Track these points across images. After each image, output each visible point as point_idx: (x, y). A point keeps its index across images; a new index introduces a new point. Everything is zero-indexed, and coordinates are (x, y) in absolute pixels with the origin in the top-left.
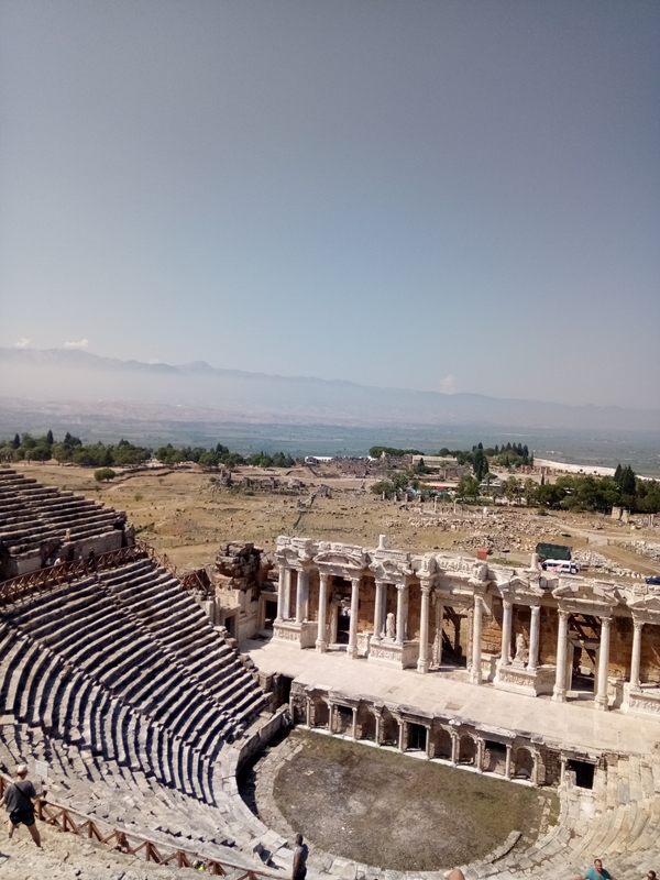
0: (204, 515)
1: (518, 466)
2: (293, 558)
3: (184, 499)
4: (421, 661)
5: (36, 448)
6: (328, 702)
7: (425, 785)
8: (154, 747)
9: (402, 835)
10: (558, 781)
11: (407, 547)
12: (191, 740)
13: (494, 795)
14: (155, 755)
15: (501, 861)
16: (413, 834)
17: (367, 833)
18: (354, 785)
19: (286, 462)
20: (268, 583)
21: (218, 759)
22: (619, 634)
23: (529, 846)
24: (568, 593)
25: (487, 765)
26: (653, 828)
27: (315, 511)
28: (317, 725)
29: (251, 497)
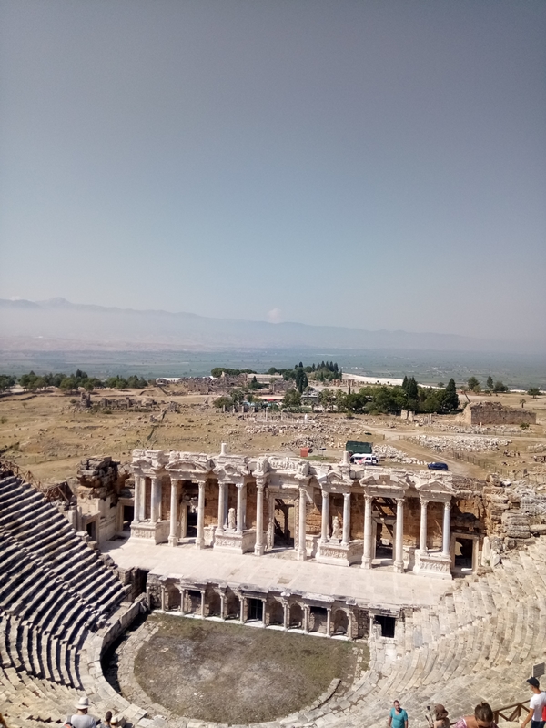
0: (66, 433)
1: (330, 380)
2: (147, 468)
3: (46, 420)
4: (257, 546)
6: (181, 588)
7: (264, 649)
8: (25, 643)
9: (245, 693)
10: (367, 633)
11: (244, 450)
12: (58, 633)
13: (317, 650)
14: (25, 651)
15: (325, 705)
16: (254, 692)
17: (215, 696)
18: (203, 656)
19: (139, 383)
20: (125, 491)
21: (84, 647)
22: (410, 511)
23: (347, 689)
24: (371, 481)
25: (312, 627)
26: (441, 664)
27: (166, 424)
28: (170, 608)
29: (109, 416)
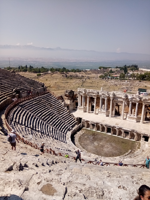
0: (61, 84)
1: (135, 70)
2: (81, 93)
3: (56, 80)
4: (110, 115)
5: (24, 69)
6: (90, 123)
7: (111, 140)
8: (54, 132)
9: (106, 150)
10: (140, 140)
11: (107, 90)
12: (61, 130)
13: (125, 142)
15: (127, 156)
16: (108, 150)
17: (98, 149)
18: (95, 140)
19: (79, 71)
20: (76, 98)
21: (67, 134)
23: (133, 153)
24: (146, 100)
25: (124, 136)
27: (86, 82)
28: (87, 128)
29: (71, 79)
